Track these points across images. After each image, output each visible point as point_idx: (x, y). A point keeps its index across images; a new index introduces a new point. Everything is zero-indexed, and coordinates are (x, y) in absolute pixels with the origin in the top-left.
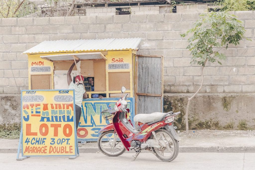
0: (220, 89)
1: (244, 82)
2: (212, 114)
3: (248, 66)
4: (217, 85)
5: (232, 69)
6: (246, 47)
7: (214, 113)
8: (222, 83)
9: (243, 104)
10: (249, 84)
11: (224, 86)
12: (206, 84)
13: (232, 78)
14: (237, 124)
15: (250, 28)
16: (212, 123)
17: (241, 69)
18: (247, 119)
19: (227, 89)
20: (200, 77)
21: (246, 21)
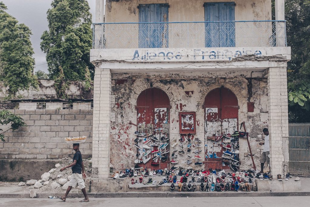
0: (14, 157)
1: (27, 153)
2: (4, 172)
3: (30, 143)
4: (12, 154)
5: (21, 144)
6: (30, 131)
7: (5, 171)
8: (15, 153)
9: (22, 166)
10: (30, 154)
11: (16, 154)
12: (6, 153)
13: (21, 150)
14: (18, 178)
15: (33, 120)
16: (4, 177)
17: (26, 144)
18: (24, 175)
19: (17, 156)
20: (2, 149)
21: (31, 115)
